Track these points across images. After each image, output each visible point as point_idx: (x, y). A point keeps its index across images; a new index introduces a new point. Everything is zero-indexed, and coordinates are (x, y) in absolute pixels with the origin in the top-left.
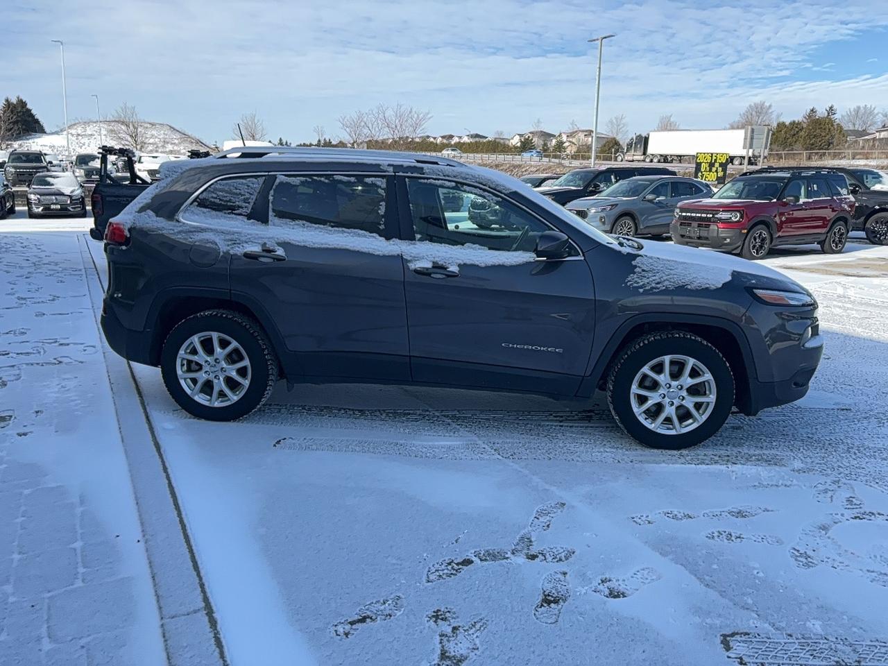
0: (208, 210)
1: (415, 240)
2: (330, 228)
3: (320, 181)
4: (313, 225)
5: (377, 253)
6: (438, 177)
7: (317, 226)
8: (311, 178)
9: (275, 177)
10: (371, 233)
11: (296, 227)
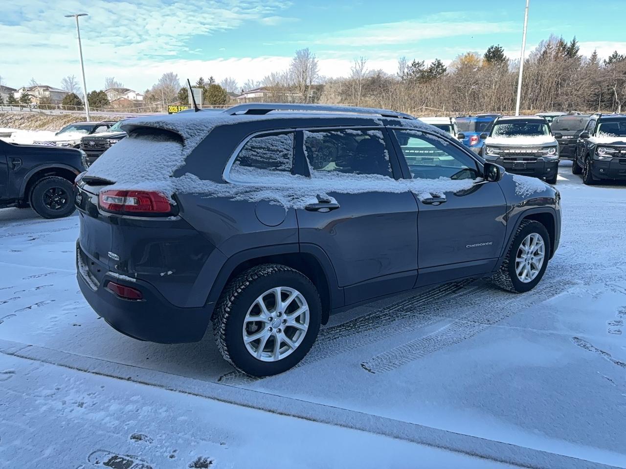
0: (252, 168)
1: (411, 178)
2: (357, 175)
3: (337, 134)
4: (345, 174)
5: (396, 192)
6: (412, 128)
7: (347, 174)
8: (330, 133)
9: (301, 132)
10: (384, 176)
11: (333, 177)
